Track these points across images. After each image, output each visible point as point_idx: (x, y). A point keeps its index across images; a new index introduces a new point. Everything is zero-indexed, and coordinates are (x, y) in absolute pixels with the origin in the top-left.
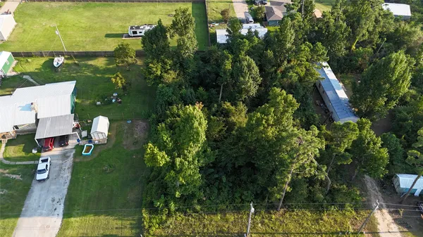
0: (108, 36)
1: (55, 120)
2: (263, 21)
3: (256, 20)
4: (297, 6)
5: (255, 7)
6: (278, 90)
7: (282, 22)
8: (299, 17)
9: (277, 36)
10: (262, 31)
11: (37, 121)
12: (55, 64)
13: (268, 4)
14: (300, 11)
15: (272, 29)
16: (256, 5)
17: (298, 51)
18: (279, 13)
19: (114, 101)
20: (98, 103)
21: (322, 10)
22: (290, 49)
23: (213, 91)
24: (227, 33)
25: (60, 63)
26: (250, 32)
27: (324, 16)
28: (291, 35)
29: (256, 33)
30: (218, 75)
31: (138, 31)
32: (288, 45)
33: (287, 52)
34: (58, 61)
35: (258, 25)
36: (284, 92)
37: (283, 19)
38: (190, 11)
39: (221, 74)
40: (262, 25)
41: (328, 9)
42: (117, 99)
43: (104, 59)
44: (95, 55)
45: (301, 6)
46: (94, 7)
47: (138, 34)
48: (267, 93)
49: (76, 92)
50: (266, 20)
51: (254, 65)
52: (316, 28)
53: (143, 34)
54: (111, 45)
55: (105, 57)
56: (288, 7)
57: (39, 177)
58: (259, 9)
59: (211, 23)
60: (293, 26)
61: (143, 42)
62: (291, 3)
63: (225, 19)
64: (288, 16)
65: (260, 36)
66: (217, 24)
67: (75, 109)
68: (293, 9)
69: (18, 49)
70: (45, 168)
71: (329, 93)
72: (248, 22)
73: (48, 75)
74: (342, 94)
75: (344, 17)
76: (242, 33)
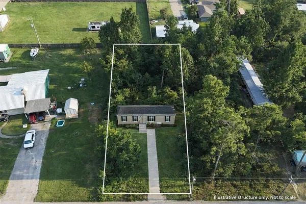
0: (74, 30)
2: (196, 19)
3: (190, 18)
4: (225, 5)
5: (189, 6)
6: (211, 76)
7: (211, 19)
8: (226, 14)
9: (207, 31)
10: (195, 26)
12: (31, 54)
13: (200, 3)
14: (226, 9)
15: (203, 24)
16: (190, 4)
17: (226, 44)
18: (209, 11)
19: (81, 85)
20: (69, 88)
21: (245, 8)
22: (218, 42)
23: (157, 77)
24: (165, 29)
25: (35, 54)
26: (184, 27)
27: (247, 12)
28: (218, 29)
29: (190, 28)
30: (160, 63)
31: (96, 26)
32: (217, 38)
33: (216, 44)
34: (34, 52)
35: (192, 21)
36: (215, 77)
37: (212, 16)
38: (134, 10)
39: (163, 62)
40: (195, 21)
41: (250, 7)
43: (72, 50)
45: (228, 6)
46: (62, 5)
47: (96, 29)
48: (200, 79)
50: (198, 17)
51: (189, 56)
52: (240, 24)
53: (99, 29)
55: (72, 48)
56: (217, 6)
58: (193, 7)
59: (151, 20)
60: (221, 22)
61: (100, 36)
62: (219, 2)
63: (163, 15)
64: (216, 14)
65: (193, 30)
66: (156, 21)
67: (49, 94)
68: (221, 7)
71: (248, 82)
72: (182, 18)
73: (24, 65)
75: (263, 14)
76: (178, 28)
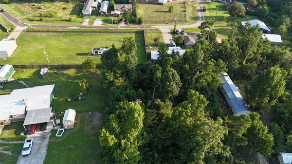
0: (78, 54)
1: (39, 112)
2: (182, 45)
3: (177, 45)
4: (205, 36)
5: (176, 36)
6: (193, 92)
7: (194, 46)
8: (206, 43)
9: (192, 55)
10: (182, 52)
11: (26, 112)
12: (41, 73)
13: (186, 34)
14: (207, 38)
15: (188, 50)
16: (177, 35)
17: (207, 65)
18: (193, 40)
19: (80, 98)
20: (69, 100)
21: (222, 38)
22: (201, 64)
23: (149, 91)
24: (158, 53)
25: (45, 72)
26: (173, 52)
27: (223, 42)
28: (201, 55)
29: (178, 53)
30: (152, 80)
31: (99, 51)
32: (200, 61)
33: (199, 65)
34: (44, 71)
35: (179, 47)
36: (197, 93)
37: (196, 44)
38: (133, 39)
39: (154, 80)
40: (181, 47)
41: (225, 38)
42: (82, 97)
43: (75, 69)
44: (68, 67)
45: (208, 36)
46: (70, 36)
47: (99, 53)
48: (186, 93)
49: (54, 92)
50: (184, 45)
51: (176, 74)
52: (218, 50)
53: (102, 53)
54: (80, 61)
55: (75, 68)
56: (199, 36)
57: (24, 153)
58: (180, 37)
59: (147, 46)
60: (203, 48)
61: (102, 59)
62: (201, 34)
63: (157, 44)
64: (199, 42)
65: (180, 55)
66: (151, 47)
67: (53, 104)
68: (202, 37)
69: (16, 62)
70: (28, 146)
71: (229, 94)
72: (172, 45)
73: (36, 81)
74: (238, 95)
75: (236, 43)
76: (168, 53)
